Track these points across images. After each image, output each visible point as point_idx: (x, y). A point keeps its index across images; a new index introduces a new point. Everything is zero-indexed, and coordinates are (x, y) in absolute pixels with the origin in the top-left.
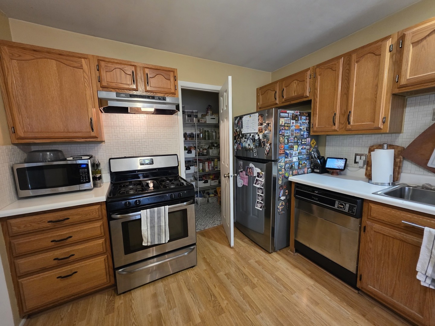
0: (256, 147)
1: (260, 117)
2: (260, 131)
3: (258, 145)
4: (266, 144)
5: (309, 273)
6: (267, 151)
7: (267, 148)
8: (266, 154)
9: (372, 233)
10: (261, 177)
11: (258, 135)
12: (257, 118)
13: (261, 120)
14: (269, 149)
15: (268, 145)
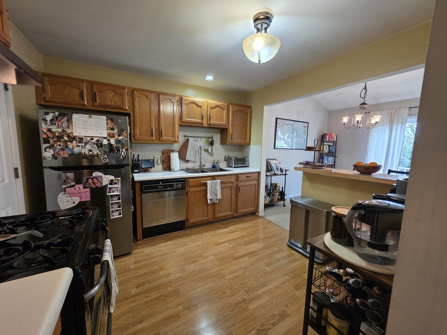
0: (105, 152)
1: (109, 121)
2: (111, 136)
3: (108, 150)
4: (121, 150)
5: (164, 241)
6: (122, 156)
7: (123, 153)
8: (121, 159)
9: (191, 193)
10: (116, 183)
11: (109, 140)
12: (105, 122)
13: (111, 125)
14: (125, 154)
15: (124, 150)
